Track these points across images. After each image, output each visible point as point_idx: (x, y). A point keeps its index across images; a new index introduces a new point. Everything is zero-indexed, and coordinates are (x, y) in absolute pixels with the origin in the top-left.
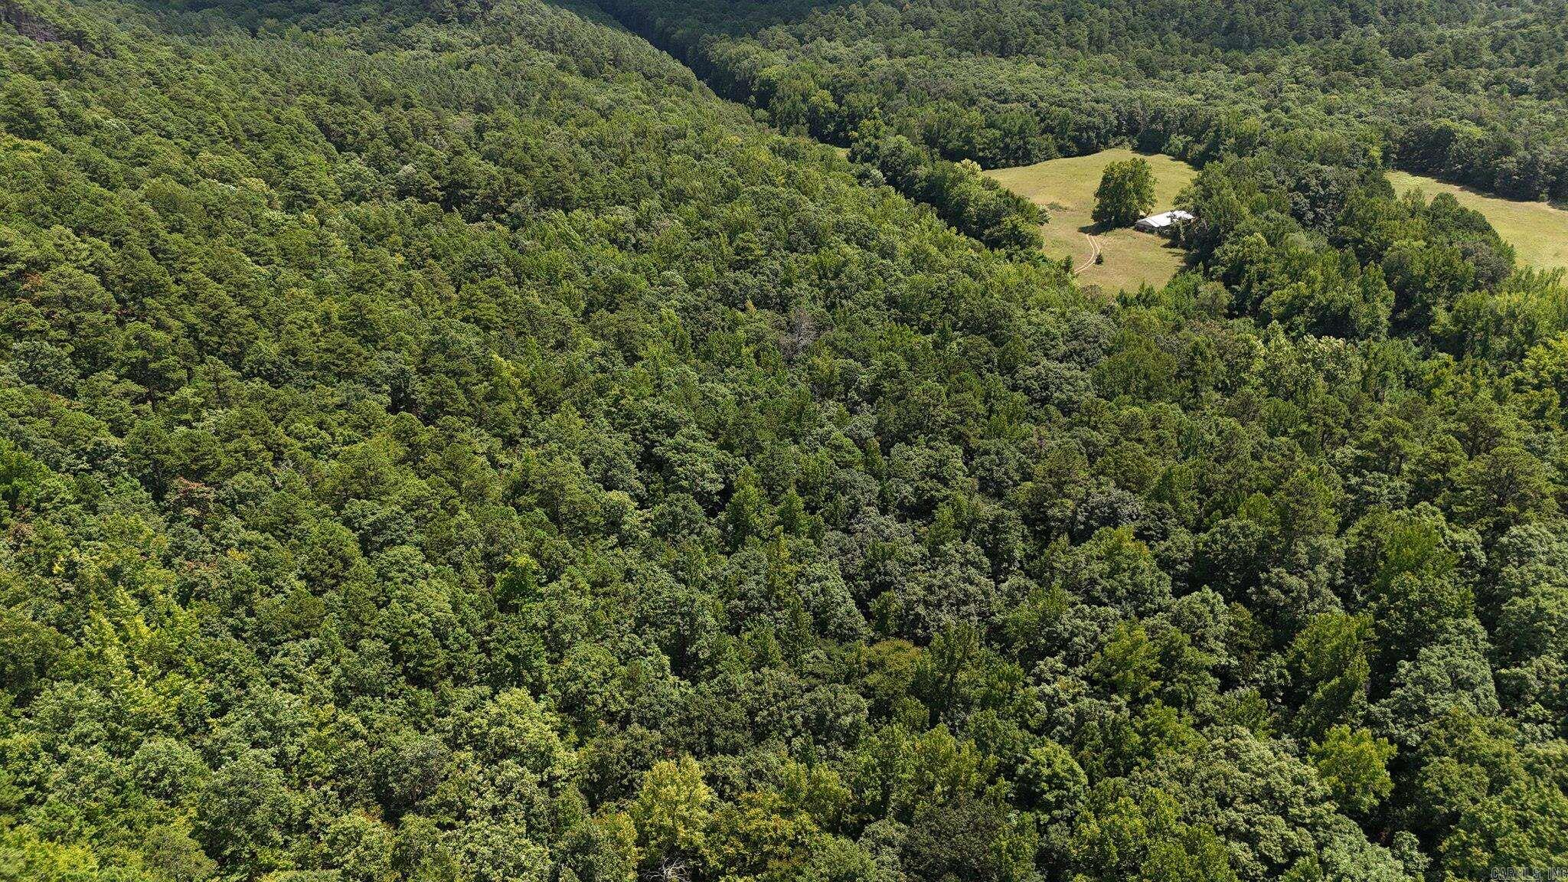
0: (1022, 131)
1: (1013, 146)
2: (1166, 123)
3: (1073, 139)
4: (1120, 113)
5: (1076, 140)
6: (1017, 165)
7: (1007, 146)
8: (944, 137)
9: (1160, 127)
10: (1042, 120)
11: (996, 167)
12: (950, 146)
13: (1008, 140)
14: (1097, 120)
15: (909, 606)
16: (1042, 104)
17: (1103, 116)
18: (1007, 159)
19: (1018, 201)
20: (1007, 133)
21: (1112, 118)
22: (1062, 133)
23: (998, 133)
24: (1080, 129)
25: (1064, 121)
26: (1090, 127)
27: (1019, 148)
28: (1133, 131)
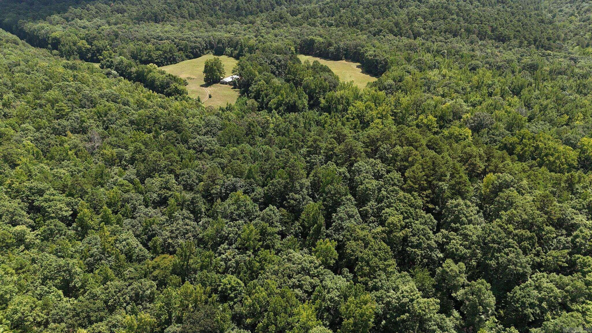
0: (170, 51)
1: (168, 57)
2: (223, 44)
3: (190, 52)
4: (206, 42)
5: (192, 53)
6: (171, 64)
7: (166, 57)
8: (140, 56)
9: (221, 45)
10: (177, 46)
11: (163, 65)
12: (143, 59)
13: (166, 55)
14: (198, 45)
15: (165, 240)
16: (176, 40)
17: (199, 43)
18: (167, 62)
19: (175, 78)
20: (165, 52)
21: (203, 43)
22: (186, 50)
23: (161, 52)
24: (192, 48)
25: (186, 46)
26: (196, 47)
27: (171, 57)
28: (212, 48)
